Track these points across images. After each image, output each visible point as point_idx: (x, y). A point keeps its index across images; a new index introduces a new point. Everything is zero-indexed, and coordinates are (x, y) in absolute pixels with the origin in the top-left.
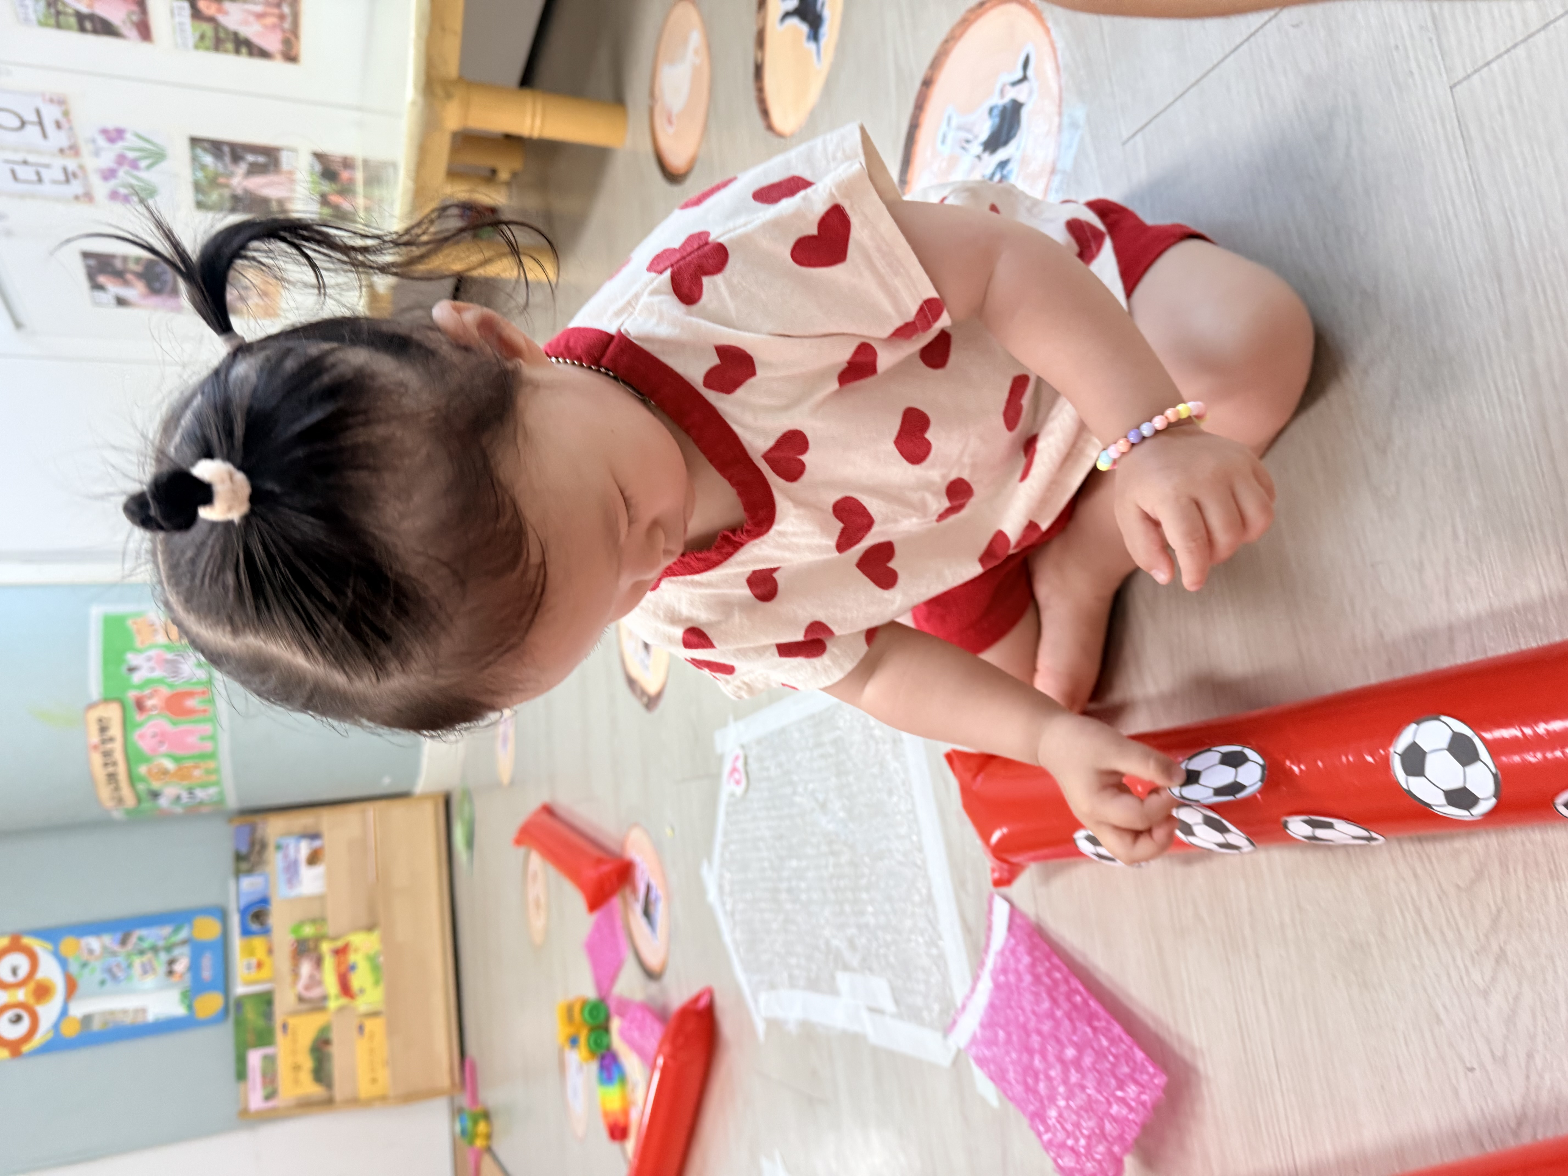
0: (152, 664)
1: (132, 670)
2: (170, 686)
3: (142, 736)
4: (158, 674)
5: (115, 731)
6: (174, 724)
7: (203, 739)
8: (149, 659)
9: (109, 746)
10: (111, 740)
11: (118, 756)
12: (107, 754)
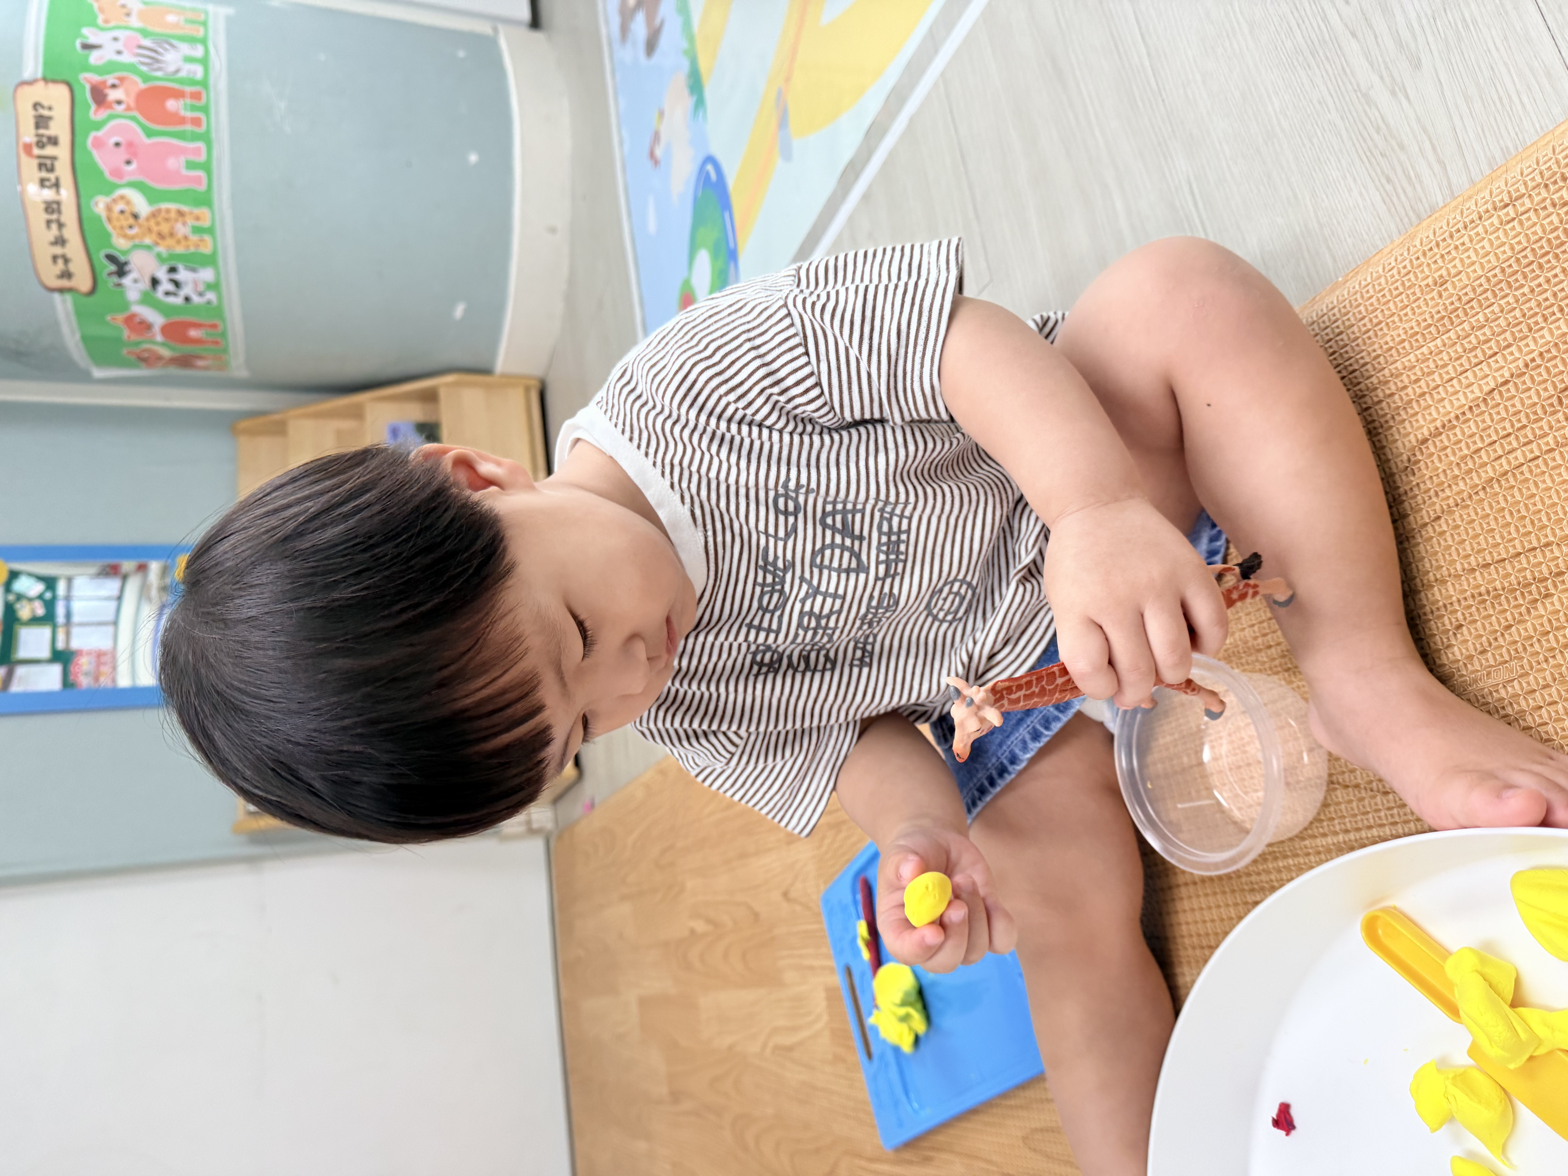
0: (119, 46)
1: (87, 47)
2: (146, 78)
3: (98, 143)
4: (127, 58)
5: (59, 127)
6: (150, 134)
7: (191, 165)
8: (116, 39)
9: (49, 151)
10: (54, 141)
11: (63, 170)
12: (47, 165)
